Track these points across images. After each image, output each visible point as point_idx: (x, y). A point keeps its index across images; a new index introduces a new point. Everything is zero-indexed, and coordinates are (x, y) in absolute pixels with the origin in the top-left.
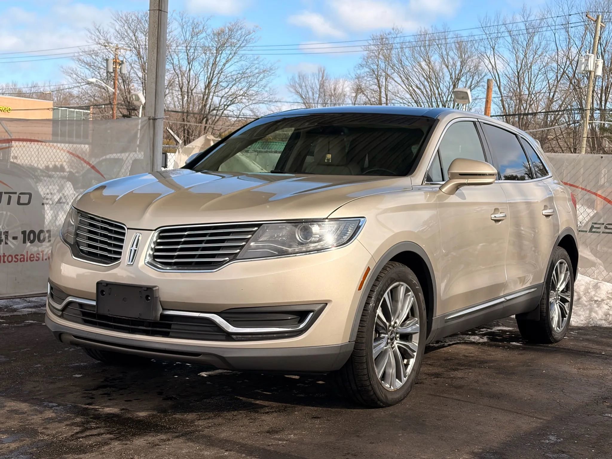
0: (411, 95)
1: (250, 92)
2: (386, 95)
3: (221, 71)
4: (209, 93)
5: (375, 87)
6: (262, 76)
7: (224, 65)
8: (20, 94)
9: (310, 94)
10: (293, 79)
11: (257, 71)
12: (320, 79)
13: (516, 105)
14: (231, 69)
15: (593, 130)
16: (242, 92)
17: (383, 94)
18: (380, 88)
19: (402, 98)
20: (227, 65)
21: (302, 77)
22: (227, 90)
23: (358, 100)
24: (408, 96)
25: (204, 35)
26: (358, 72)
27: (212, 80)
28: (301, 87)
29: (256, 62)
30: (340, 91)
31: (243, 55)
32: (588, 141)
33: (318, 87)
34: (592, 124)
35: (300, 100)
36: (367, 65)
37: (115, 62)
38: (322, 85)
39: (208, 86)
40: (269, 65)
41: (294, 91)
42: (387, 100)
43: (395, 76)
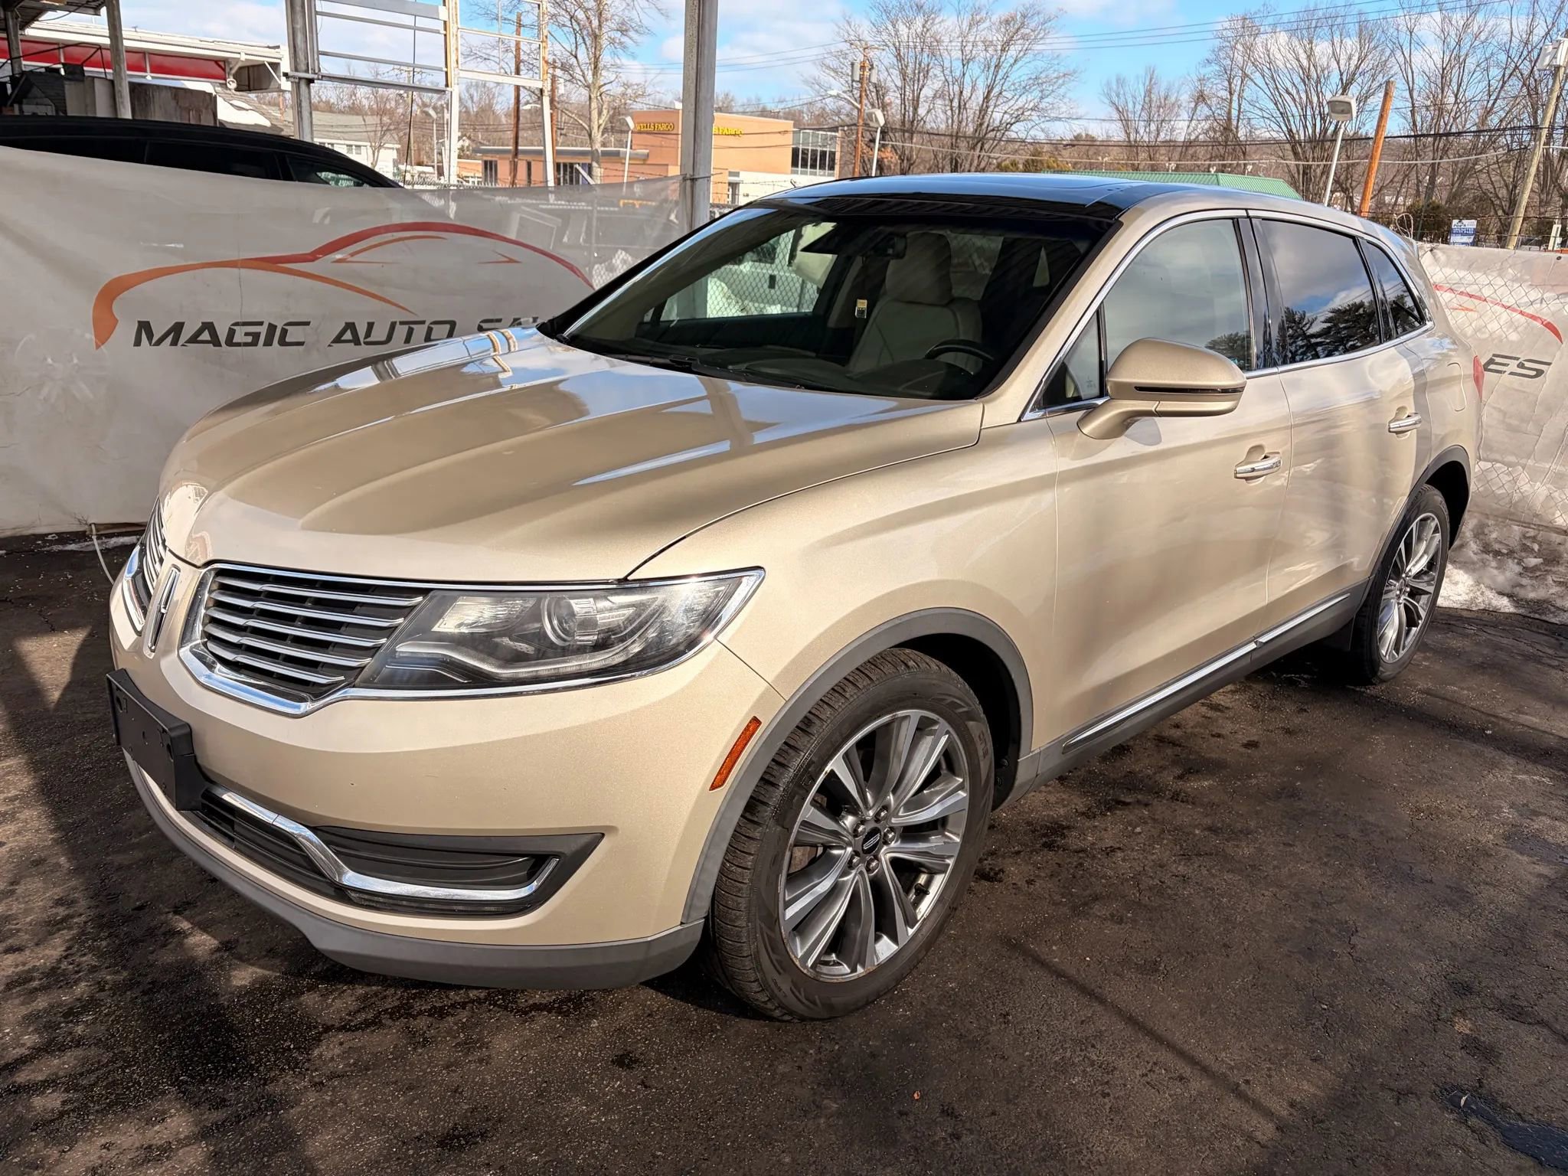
0: (1276, 104)
1: (1042, 105)
2: (1240, 105)
3: (1006, 77)
4: (987, 107)
5: (1225, 94)
6: (1060, 81)
7: (1011, 66)
8: (764, 113)
9: (1130, 105)
10: (1108, 84)
11: (1055, 75)
12: (1147, 83)
13: (1432, 119)
14: (1020, 74)
15: (1547, 157)
16: (1032, 104)
17: (1235, 105)
18: (1231, 94)
19: (1261, 110)
20: (1016, 67)
21: (1121, 82)
22: (1011, 103)
23: (1198, 112)
24: (1272, 106)
25: (987, 24)
26: (1203, 71)
27: (992, 88)
28: (1118, 96)
29: (1056, 62)
30: (1173, 99)
31: (1040, 52)
32: (1537, 175)
33: (1143, 94)
34: (1548, 150)
35: (1116, 116)
36: (1217, 61)
37: (863, 68)
38: (1148, 92)
39: (987, 98)
40: (1072, 69)
41: (1107, 101)
42: (1239, 111)
43: (1257, 77)
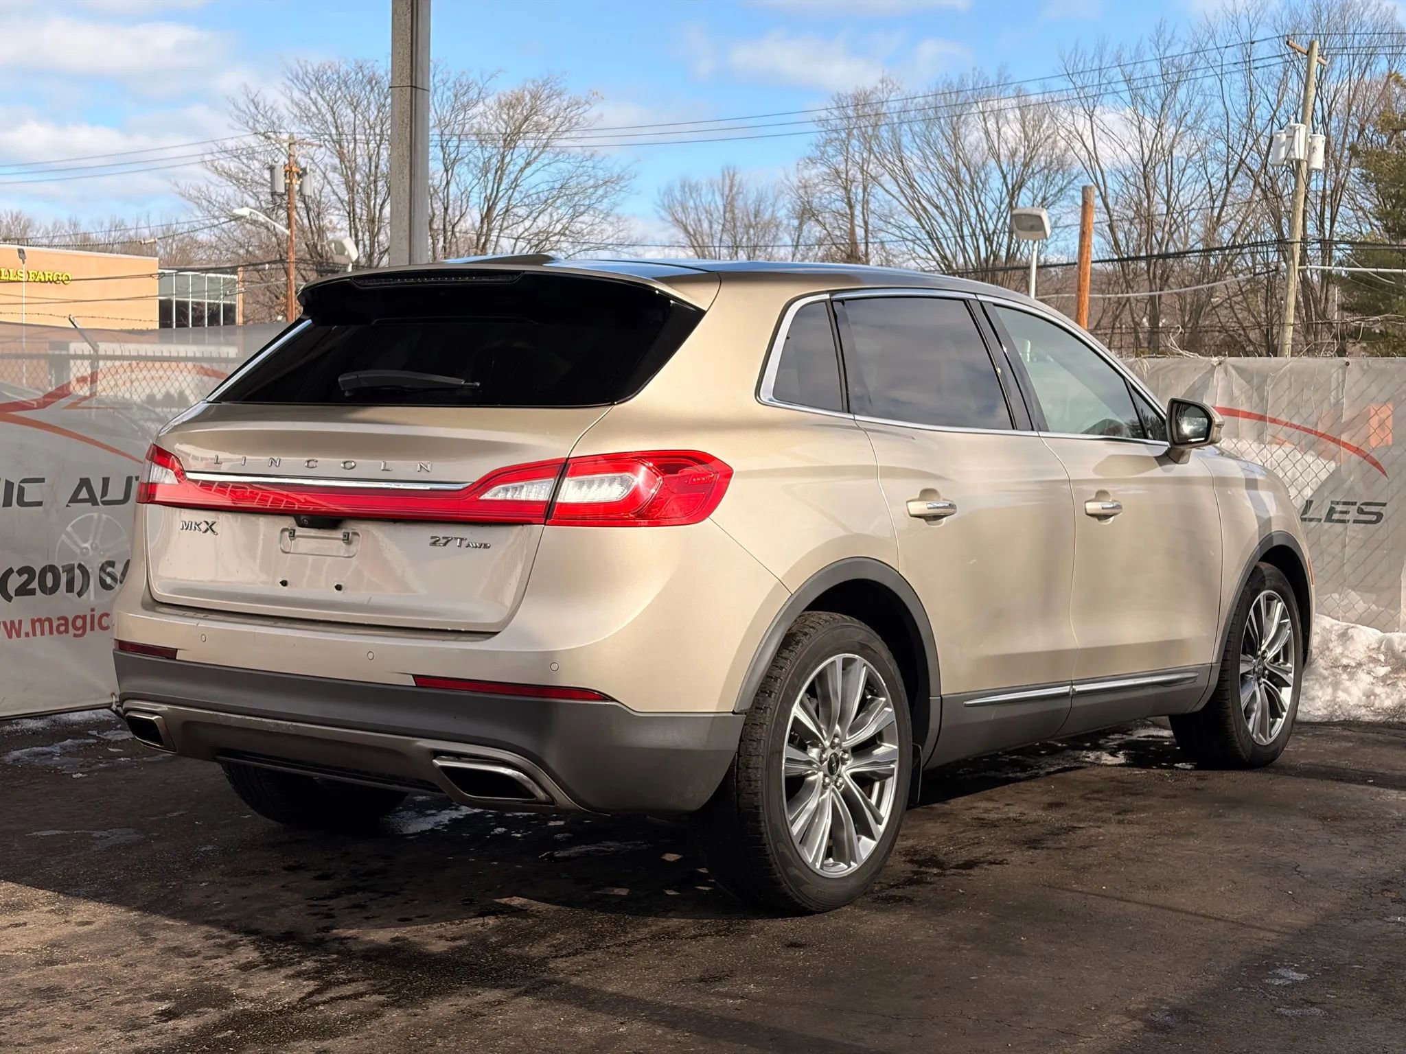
0: (919, 220)
1: (577, 226)
2: (866, 223)
3: (515, 185)
4: (490, 230)
5: (841, 206)
6: (601, 192)
7: (522, 170)
9: (706, 225)
10: (669, 191)
11: (591, 182)
12: (727, 192)
13: (1140, 235)
14: (537, 180)
15: (1305, 282)
16: (559, 227)
17: (859, 220)
18: (851, 207)
19: (899, 228)
20: (528, 171)
21: (688, 189)
22: (527, 223)
23: (805, 233)
24: (913, 222)
25: (480, 108)
26: (806, 174)
27: (495, 204)
28: (684, 209)
29: (590, 164)
30: (767, 216)
31: (563, 150)
32: (1297, 308)
33: (721, 208)
34: (1304, 271)
35: (681, 237)
36: (823, 159)
37: (289, 173)
38: (730, 205)
39: (487, 217)
40: (617, 170)
41: (670, 219)
42: (866, 231)
43: (885, 179)
